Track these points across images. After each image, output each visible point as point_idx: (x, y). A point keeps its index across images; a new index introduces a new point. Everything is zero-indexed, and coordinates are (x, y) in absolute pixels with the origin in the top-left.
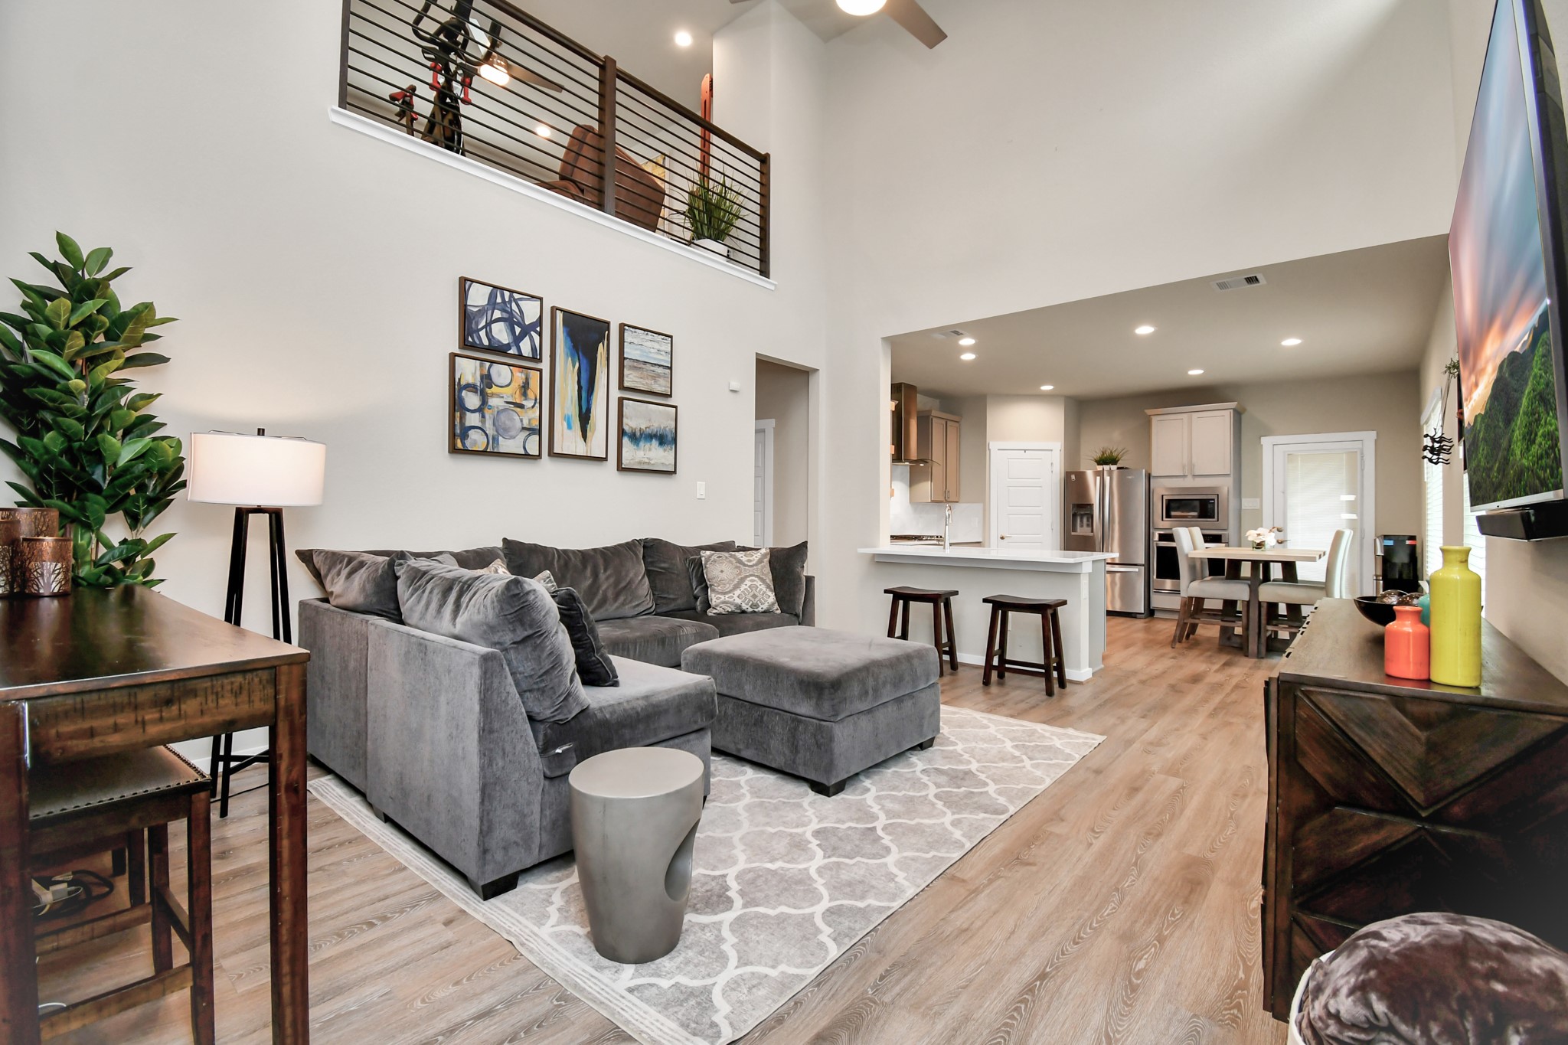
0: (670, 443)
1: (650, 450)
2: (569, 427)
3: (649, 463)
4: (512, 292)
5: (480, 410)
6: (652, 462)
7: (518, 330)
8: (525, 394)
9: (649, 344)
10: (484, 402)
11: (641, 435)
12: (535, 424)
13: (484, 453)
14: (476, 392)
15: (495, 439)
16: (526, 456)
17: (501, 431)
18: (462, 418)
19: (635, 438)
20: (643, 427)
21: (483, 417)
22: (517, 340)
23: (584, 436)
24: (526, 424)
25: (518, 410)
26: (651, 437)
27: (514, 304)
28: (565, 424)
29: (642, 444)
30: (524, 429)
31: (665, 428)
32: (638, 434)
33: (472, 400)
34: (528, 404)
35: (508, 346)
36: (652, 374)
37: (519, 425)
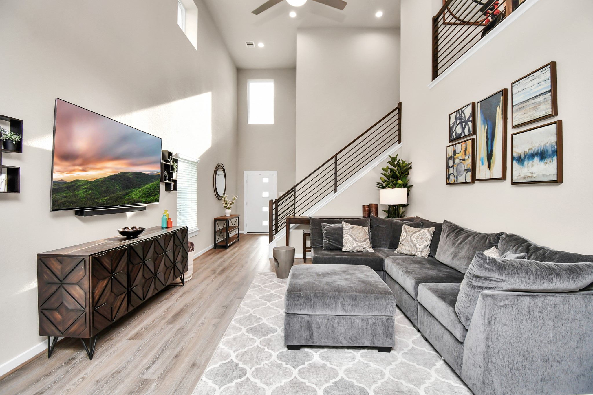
0: (551, 156)
1: (532, 166)
2: (482, 164)
3: (532, 177)
4: (461, 109)
5: (453, 166)
6: (534, 175)
7: (464, 124)
8: (465, 154)
9: (531, 84)
10: (454, 162)
11: (525, 156)
12: (469, 167)
13: (454, 184)
14: (452, 159)
15: (457, 177)
16: (466, 183)
17: (459, 173)
18: (449, 171)
19: (520, 160)
20: (526, 150)
21: (454, 169)
22: (463, 129)
23: (489, 167)
24: (466, 169)
25: (463, 162)
26: (532, 156)
27: (462, 114)
28: (481, 162)
29: (526, 163)
30: (465, 170)
31: (545, 145)
32: (523, 156)
33: (451, 163)
34: (466, 158)
35: (461, 134)
36: (533, 106)
37: (463, 169)
